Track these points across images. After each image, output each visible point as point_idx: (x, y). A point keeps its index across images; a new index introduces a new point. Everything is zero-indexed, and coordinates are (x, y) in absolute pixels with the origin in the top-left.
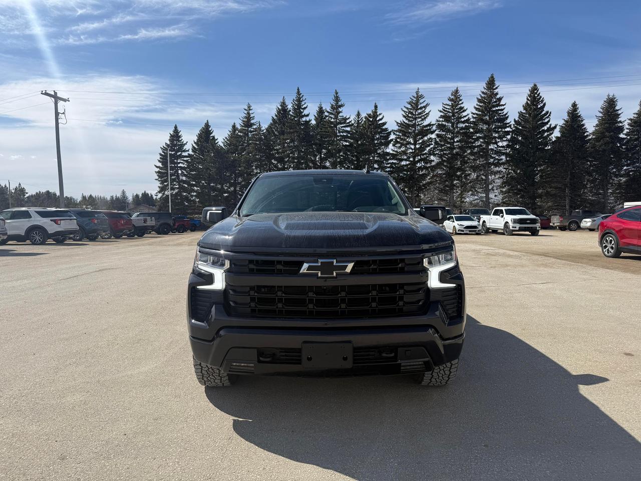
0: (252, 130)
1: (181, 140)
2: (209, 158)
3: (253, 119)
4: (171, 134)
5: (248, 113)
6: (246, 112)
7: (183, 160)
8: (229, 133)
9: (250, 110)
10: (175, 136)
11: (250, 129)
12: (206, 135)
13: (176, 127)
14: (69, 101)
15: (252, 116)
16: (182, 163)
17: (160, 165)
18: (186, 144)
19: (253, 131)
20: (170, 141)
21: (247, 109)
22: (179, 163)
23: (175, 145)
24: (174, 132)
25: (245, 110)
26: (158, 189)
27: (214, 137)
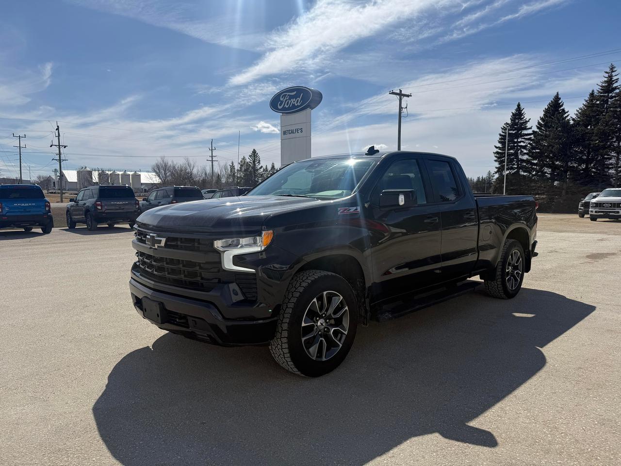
0: (613, 95)
1: (523, 118)
2: (552, 134)
3: (617, 82)
4: (513, 113)
5: (611, 77)
6: (607, 75)
7: (524, 138)
8: (585, 103)
9: (613, 72)
10: (518, 114)
11: (610, 94)
12: (555, 108)
13: (519, 105)
14: (411, 96)
15: (615, 78)
16: (522, 141)
17: (500, 145)
18: (529, 121)
19: (615, 97)
20: (512, 120)
21: (608, 71)
22: (520, 142)
23: (516, 124)
24: (516, 110)
25: (606, 72)
26: (496, 170)
27: (563, 110)
